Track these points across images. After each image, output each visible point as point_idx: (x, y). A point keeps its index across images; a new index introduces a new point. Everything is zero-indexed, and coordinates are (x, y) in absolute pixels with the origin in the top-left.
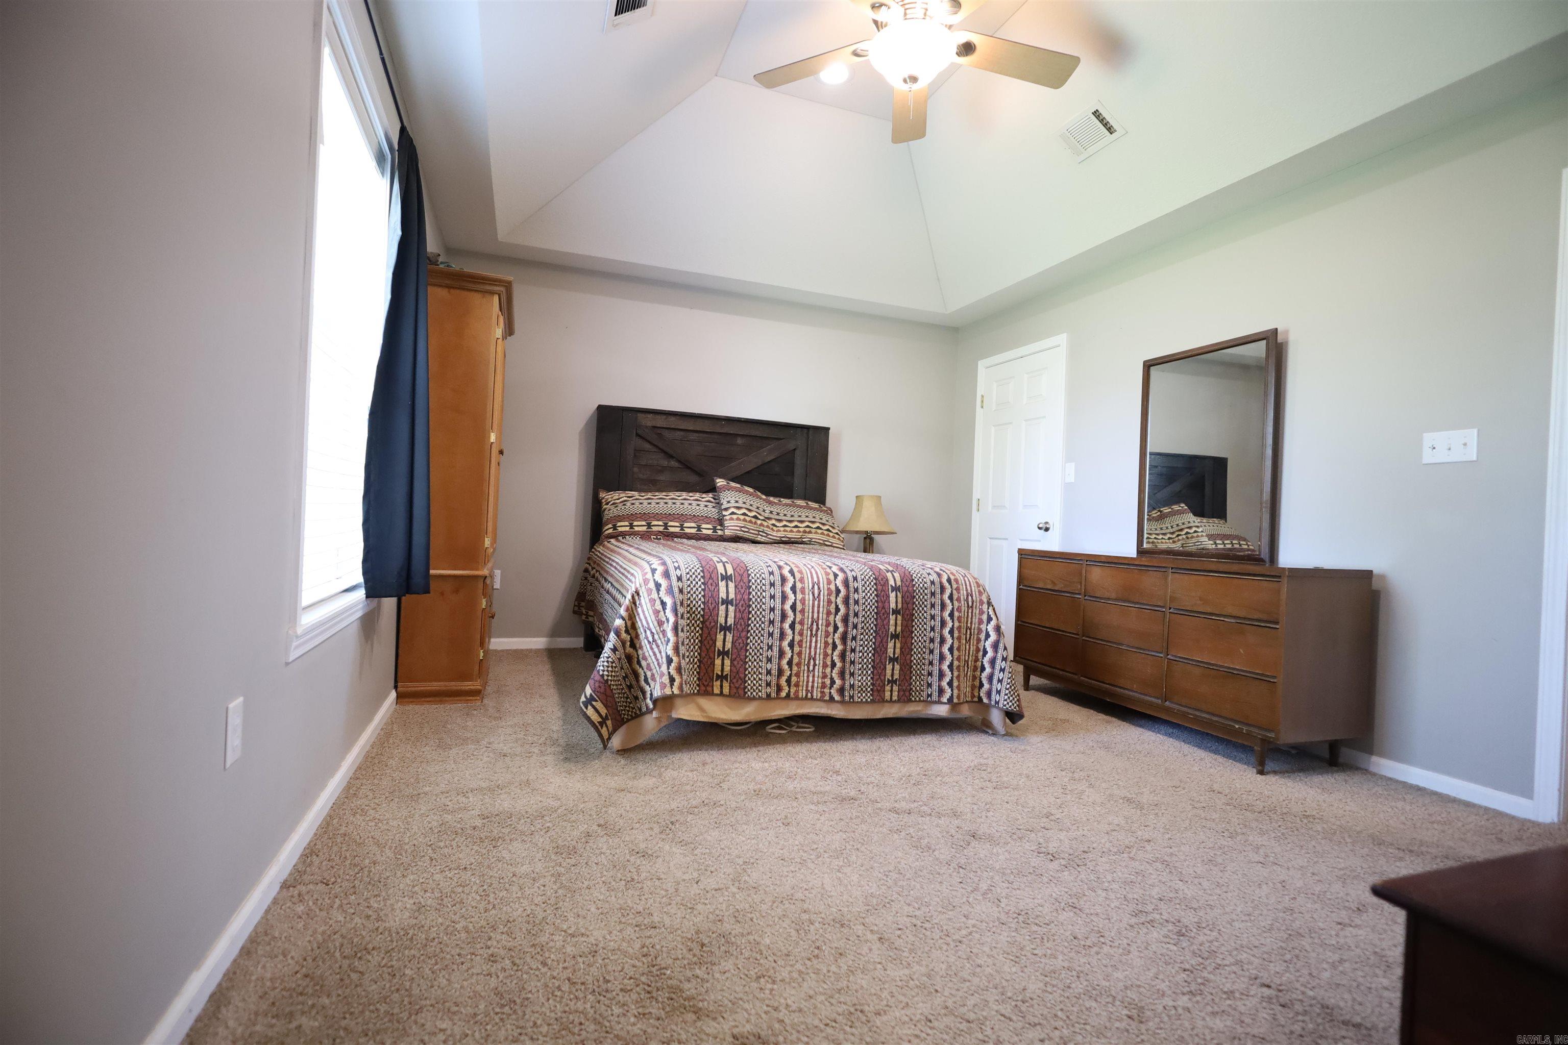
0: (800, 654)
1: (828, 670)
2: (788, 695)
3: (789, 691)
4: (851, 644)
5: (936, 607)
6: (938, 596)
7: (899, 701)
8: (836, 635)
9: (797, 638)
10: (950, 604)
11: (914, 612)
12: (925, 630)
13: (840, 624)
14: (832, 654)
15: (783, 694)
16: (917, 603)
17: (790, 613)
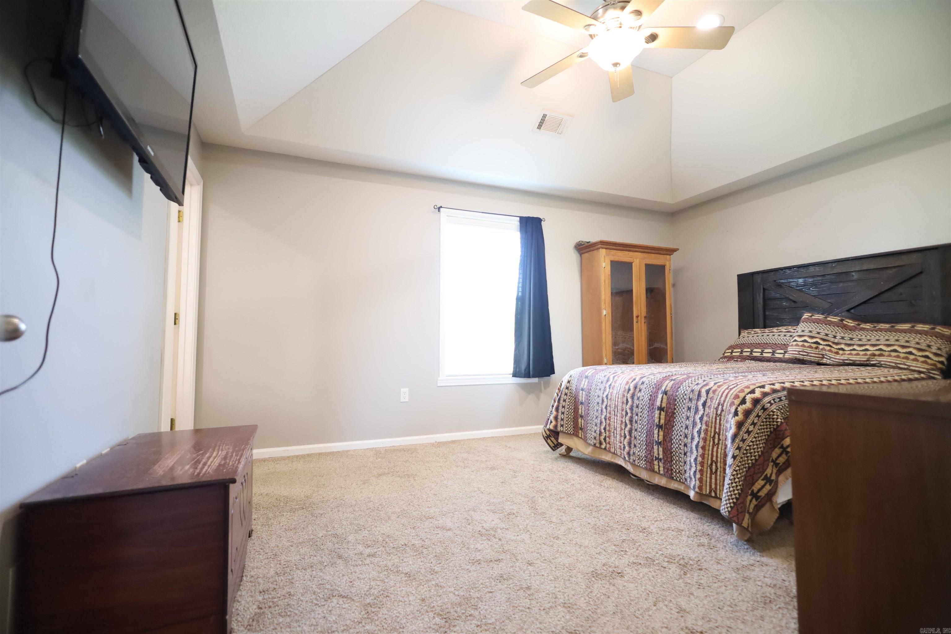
0: (609, 425)
1: (623, 439)
2: (605, 449)
3: (606, 446)
4: (635, 425)
5: (692, 410)
6: (694, 402)
7: (664, 475)
8: (627, 418)
9: (608, 415)
10: (702, 410)
11: (675, 411)
12: (682, 427)
13: (629, 411)
14: (625, 429)
15: (603, 447)
16: (678, 405)
17: (605, 400)
